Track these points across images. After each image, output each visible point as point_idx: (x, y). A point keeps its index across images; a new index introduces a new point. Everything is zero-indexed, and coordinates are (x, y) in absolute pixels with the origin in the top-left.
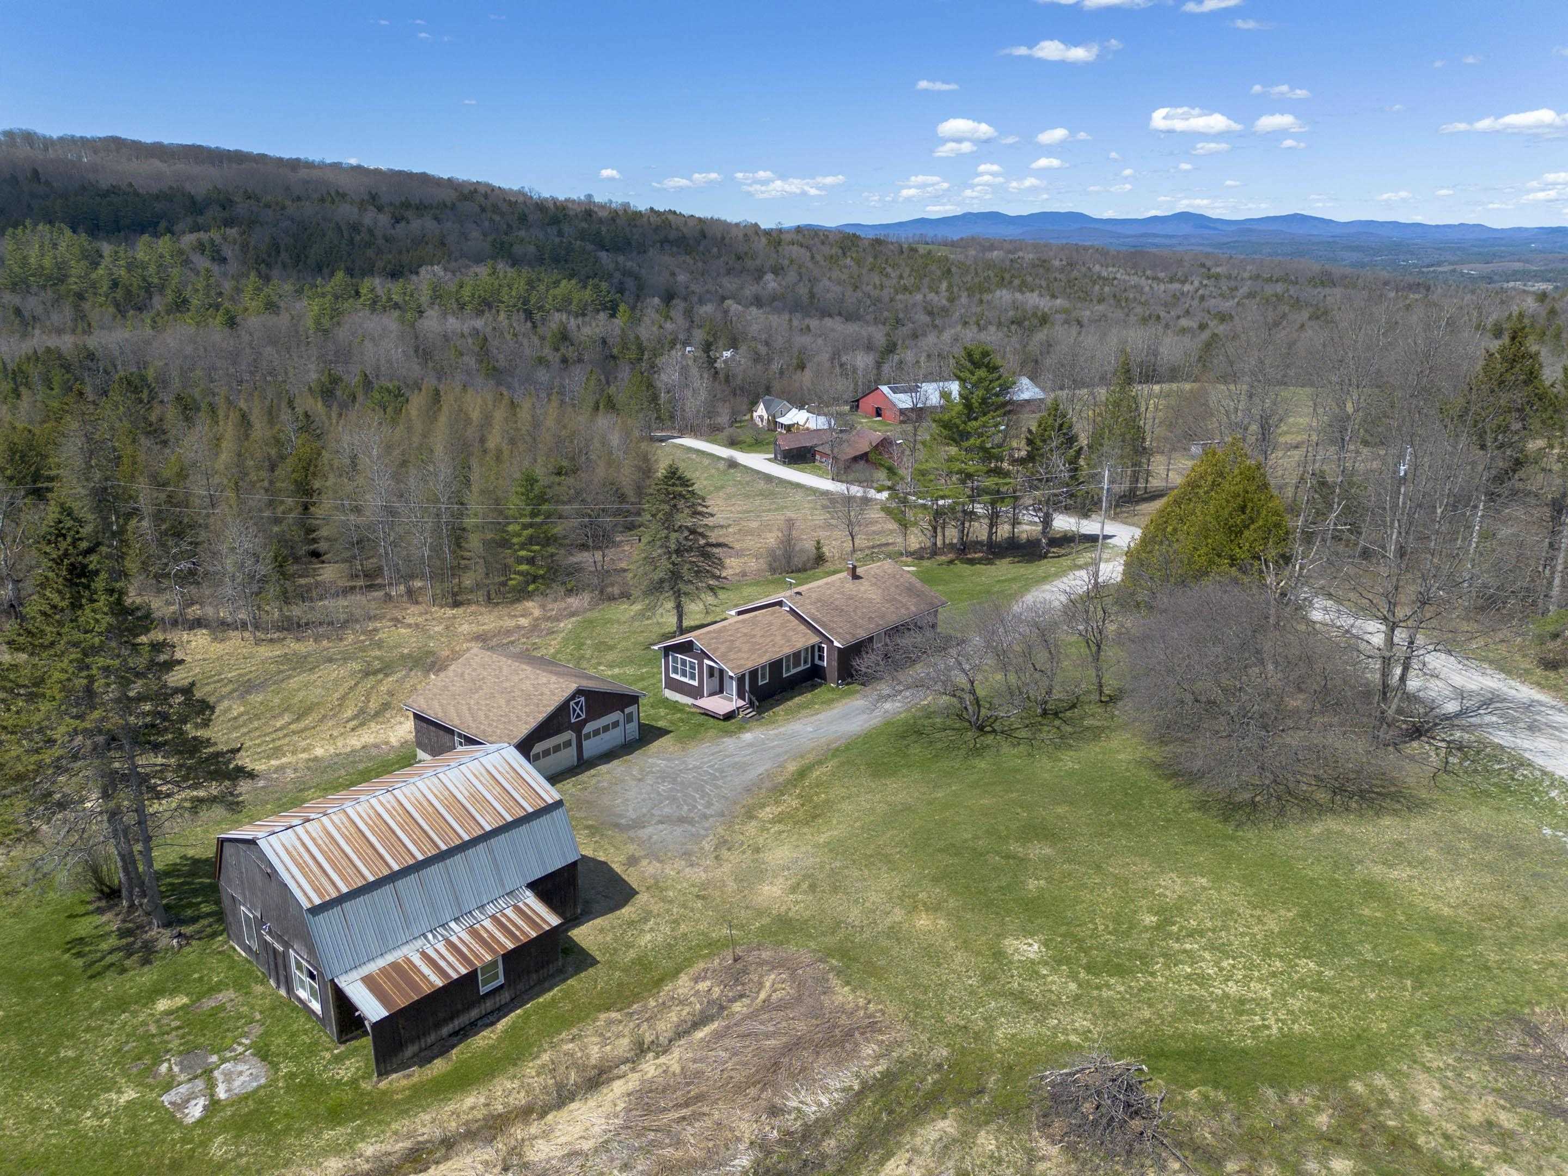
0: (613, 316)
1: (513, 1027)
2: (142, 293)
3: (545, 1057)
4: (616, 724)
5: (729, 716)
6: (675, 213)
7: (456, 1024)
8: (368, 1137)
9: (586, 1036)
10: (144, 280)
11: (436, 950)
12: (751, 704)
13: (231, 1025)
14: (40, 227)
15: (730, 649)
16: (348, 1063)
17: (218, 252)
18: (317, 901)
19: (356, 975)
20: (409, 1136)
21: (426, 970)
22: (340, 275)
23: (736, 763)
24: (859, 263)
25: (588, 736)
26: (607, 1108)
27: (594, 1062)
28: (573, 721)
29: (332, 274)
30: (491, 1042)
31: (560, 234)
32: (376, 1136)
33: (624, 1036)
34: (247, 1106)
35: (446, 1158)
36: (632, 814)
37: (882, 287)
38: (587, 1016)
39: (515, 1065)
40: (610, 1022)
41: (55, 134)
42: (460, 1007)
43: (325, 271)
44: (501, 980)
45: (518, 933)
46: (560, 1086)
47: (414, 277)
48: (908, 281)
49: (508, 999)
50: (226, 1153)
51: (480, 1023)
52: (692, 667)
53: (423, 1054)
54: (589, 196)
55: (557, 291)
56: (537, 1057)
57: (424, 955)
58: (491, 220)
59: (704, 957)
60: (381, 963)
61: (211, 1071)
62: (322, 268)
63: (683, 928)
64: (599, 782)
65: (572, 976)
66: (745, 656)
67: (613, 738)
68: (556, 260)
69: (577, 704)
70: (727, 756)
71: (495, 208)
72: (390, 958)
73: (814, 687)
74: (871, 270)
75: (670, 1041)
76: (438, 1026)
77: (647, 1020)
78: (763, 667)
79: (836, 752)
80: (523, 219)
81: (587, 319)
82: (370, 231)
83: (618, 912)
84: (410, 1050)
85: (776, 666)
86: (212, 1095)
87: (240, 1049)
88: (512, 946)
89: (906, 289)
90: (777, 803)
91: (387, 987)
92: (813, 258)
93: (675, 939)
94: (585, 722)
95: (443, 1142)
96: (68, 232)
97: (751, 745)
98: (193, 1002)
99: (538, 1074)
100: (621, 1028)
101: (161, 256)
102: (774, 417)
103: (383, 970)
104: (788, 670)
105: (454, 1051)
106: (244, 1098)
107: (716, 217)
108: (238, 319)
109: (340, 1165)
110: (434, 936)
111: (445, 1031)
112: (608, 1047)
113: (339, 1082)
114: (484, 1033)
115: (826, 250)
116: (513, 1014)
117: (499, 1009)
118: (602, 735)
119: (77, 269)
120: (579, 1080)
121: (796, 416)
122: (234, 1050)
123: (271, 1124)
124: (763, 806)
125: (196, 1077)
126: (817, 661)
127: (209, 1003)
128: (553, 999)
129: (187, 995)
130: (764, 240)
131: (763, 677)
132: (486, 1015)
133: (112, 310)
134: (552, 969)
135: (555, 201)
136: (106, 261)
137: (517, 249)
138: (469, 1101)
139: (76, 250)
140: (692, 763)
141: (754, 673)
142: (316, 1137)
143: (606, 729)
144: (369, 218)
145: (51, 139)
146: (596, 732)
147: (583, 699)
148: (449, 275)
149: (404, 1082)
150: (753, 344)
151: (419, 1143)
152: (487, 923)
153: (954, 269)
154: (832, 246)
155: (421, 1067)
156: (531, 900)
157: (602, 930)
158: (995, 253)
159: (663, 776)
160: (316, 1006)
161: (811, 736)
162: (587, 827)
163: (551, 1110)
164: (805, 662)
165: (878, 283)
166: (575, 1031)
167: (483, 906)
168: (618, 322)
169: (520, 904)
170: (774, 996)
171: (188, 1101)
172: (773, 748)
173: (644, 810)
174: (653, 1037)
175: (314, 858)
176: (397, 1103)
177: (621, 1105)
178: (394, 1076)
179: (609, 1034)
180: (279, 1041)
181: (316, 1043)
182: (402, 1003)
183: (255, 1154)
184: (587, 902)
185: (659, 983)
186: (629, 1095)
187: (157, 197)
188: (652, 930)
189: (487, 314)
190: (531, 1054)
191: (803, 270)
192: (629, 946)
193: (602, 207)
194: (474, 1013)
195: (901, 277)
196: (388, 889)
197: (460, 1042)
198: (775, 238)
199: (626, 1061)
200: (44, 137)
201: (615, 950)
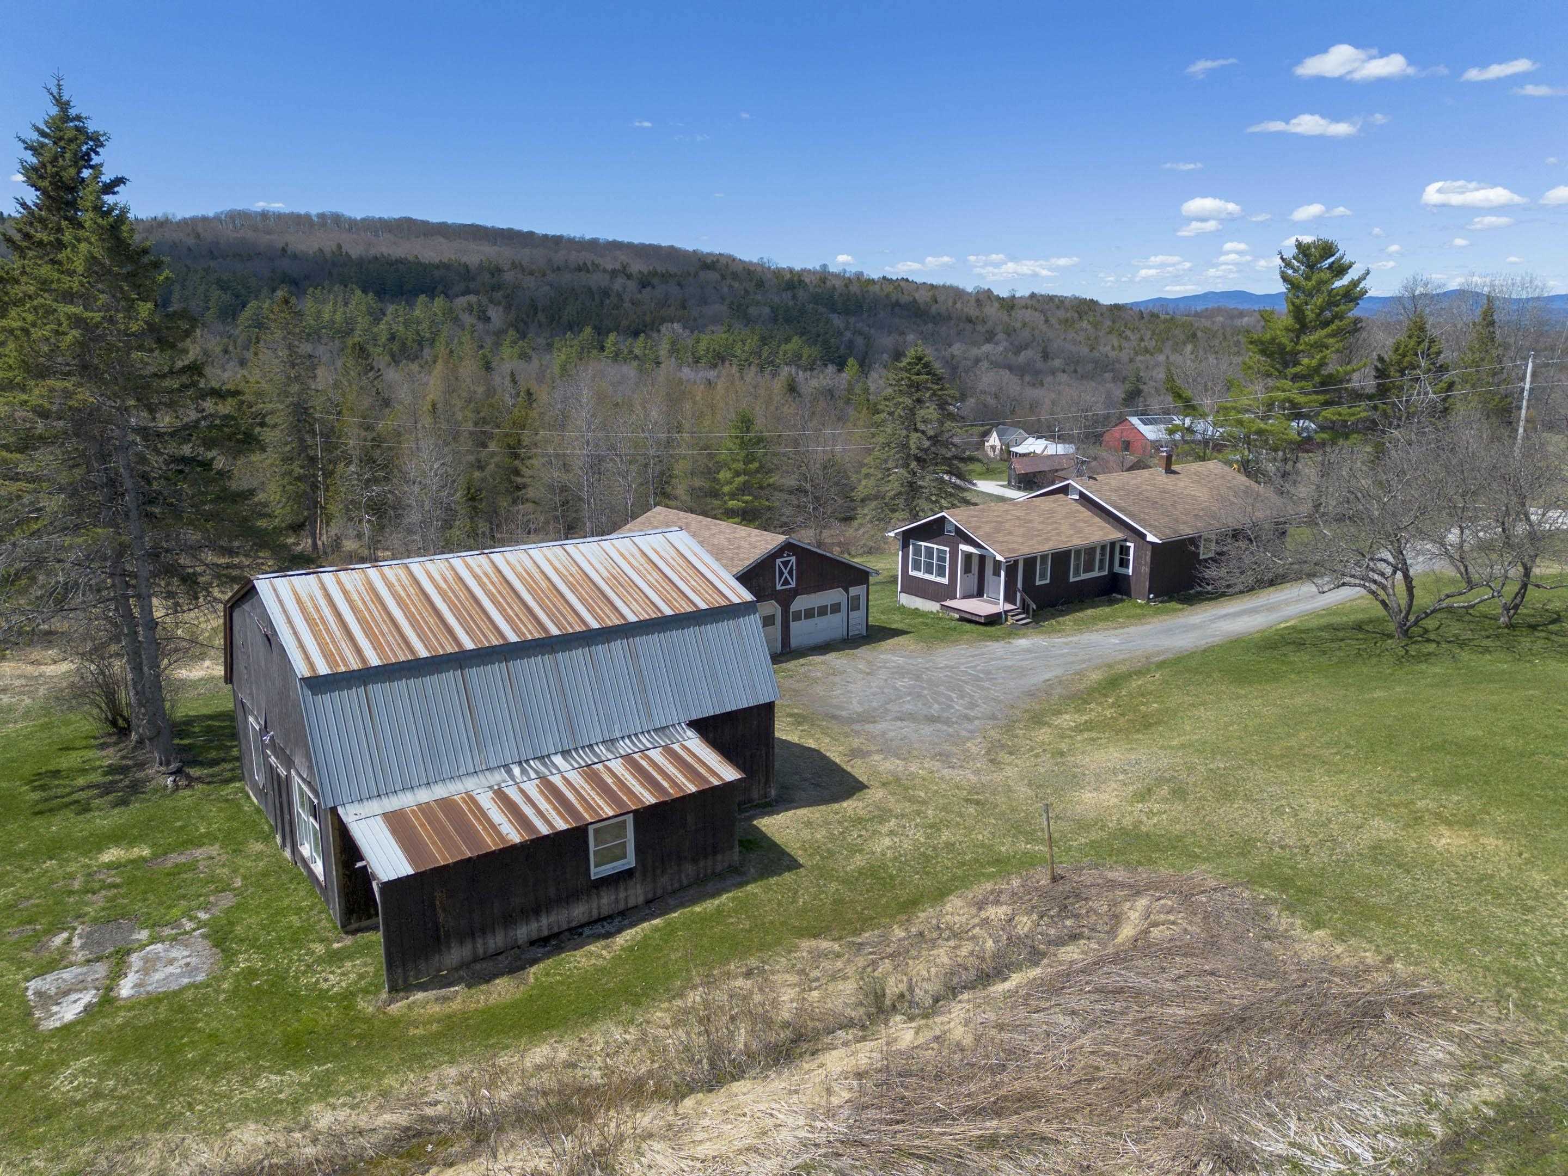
0: (840, 370)
1: (644, 943)
2: (415, 346)
3: (694, 997)
4: (836, 608)
5: (993, 620)
6: (907, 280)
7: (544, 924)
8: (336, 1094)
9: (773, 973)
10: (418, 333)
11: (522, 792)
12: (1025, 609)
13: (193, 890)
14: (336, 289)
15: (997, 530)
16: (348, 964)
17: (484, 312)
18: (323, 669)
19: (376, 807)
20: (411, 1102)
21: (497, 816)
22: (588, 330)
23: (1010, 667)
24: (1096, 325)
25: (797, 616)
26: (811, 1095)
27: (786, 1015)
28: (779, 587)
29: (581, 331)
30: (600, 962)
31: (794, 297)
32: (349, 1094)
33: (845, 978)
34: (155, 1013)
35: (468, 1156)
36: (856, 707)
37: (1121, 349)
38: (778, 942)
39: (637, 1004)
40: (818, 956)
41: (359, 216)
42: (552, 892)
43: (576, 329)
44: (630, 861)
45: (665, 784)
46: (717, 1051)
47: (655, 335)
48: (1151, 344)
49: (641, 900)
50: (77, 1089)
51: (587, 931)
52: (941, 559)
53: (478, 966)
54: (825, 266)
55: (789, 346)
56: (681, 995)
57: (500, 796)
58: (730, 286)
59: (991, 876)
60: (424, 796)
61: (128, 952)
62: (573, 326)
63: (946, 835)
64: (809, 671)
65: (755, 880)
66: (1020, 540)
67: (832, 626)
68: (788, 320)
69: (786, 564)
70: (992, 659)
71: (735, 276)
72: (440, 791)
73: (1111, 602)
74: (1110, 332)
75: (936, 1000)
76: (509, 920)
77: (892, 956)
78: (1044, 558)
79: (1161, 665)
80: (760, 284)
81: (816, 372)
82: (619, 295)
83: (836, 806)
84: (456, 954)
85: (1061, 559)
86: (109, 989)
87: (189, 926)
88: (653, 801)
89: (1147, 351)
90: (1078, 711)
91: (424, 833)
92: (1047, 321)
93: (935, 849)
94: (795, 593)
95: (470, 1125)
96: (358, 292)
97: (1029, 651)
98: (155, 856)
99: (677, 1023)
100: (839, 964)
101: (435, 315)
102: (1008, 446)
103: (424, 809)
104: (1077, 573)
105: (533, 969)
106: (154, 1000)
107: (948, 284)
108: (494, 365)
109: (261, 1140)
110: (524, 772)
111: (523, 932)
112: (815, 994)
113: (323, 995)
114: (592, 948)
115: (1061, 314)
116: (646, 925)
117: (622, 914)
118: (816, 620)
119: (362, 322)
120: (755, 1046)
121: (1033, 445)
122: (180, 926)
123: (180, 1050)
124: (1059, 713)
125: (98, 959)
126: (1117, 569)
127: (175, 858)
128: (719, 911)
129: (152, 847)
130: (996, 305)
131: (1043, 576)
132: (600, 920)
133: (388, 358)
134: (721, 861)
135: (791, 271)
136: (389, 318)
137: (753, 311)
138: (539, 1054)
139: (363, 308)
140: (942, 662)
141: (1030, 562)
142: (245, 1081)
143: (823, 611)
144: (618, 284)
145: (355, 220)
146: (809, 614)
147: (793, 559)
148: (688, 332)
149: (436, 1009)
150: (983, 397)
151: (423, 1119)
152: (617, 766)
153: (1199, 334)
154: (1067, 310)
155: (469, 986)
156: (695, 743)
157: (808, 824)
158: (1246, 319)
159: (901, 672)
160: (318, 868)
161: (1118, 648)
162: (791, 715)
163: (692, 1090)
164: (1101, 568)
165: (1116, 344)
166: (753, 962)
167: (613, 741)
168: (845, 376)
169: (676, 747)
170: (1155, 932)
171: (66, 993)
172: (1062, 655)
173: (875, 704)
174: (903, 987)
175: (338, 615)
176: (412, 1041)
177: (842, 1095)
178: (420, 996)
179: (815, 974)
180: (254, 920)
181: (307, 930)
182: (442, 858)
183: (124, 1098)
184: (784, 787)
185: (911, 905)
186: (859, 1075)
187: (437, 267)
188: (892, 833)
189: (720, 367)
190: (667, 990)
191: (1037, 332)
192: (855, 850)
193: (836, 276)
194: (579, 912)
195: (1142, 340)
196: (450, 678)
197: (547, 955)
198: (1009, 304)
199: (849, 1024)
200: (350, 219)
201: (831, 853)
